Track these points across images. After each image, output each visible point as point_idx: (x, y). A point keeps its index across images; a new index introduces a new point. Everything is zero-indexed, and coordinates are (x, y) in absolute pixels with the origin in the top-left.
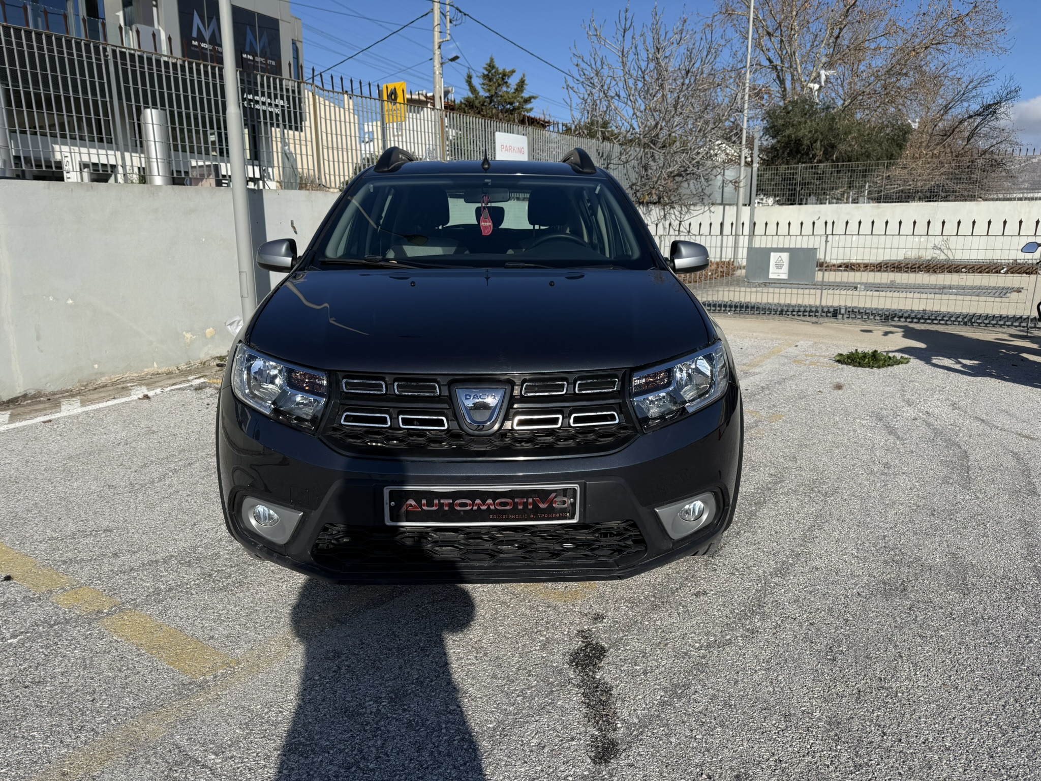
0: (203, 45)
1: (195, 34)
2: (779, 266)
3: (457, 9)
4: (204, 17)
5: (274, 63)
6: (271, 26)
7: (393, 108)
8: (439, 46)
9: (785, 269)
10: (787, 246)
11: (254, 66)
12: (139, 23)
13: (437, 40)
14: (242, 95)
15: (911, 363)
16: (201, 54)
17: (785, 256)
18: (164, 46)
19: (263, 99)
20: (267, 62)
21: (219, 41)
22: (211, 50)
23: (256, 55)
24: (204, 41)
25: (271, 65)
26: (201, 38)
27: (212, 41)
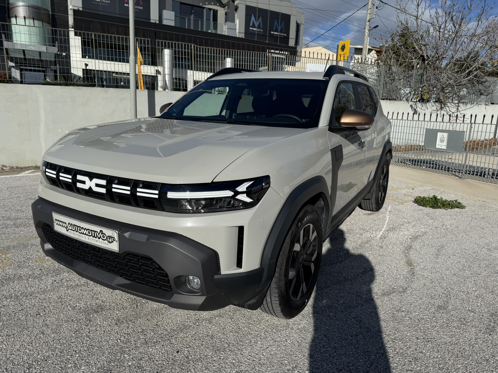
0: (254, 29)
1: (251, 25)
2: (442, 141)
4: (256, 16)
5: (286, 35)
6: (286, 18)
7: (342, 53)
8: (369, 21)
9: (445, 143)
10: (447, 129)
11: (276, 37)
12: (228, 22)
13: (368, 18)
14: (269, 51)
15: (466, 209)
16: (253, 33)
17: (446, 135)
18: (237, 31)
19: (278, 52)
20: (283, 34)
21: (261, 27)
22: (258, 31)
23: (278, 32)
24: (255, 27)
25: (284, 36)
26: (254, 26)
27: (259, 27)
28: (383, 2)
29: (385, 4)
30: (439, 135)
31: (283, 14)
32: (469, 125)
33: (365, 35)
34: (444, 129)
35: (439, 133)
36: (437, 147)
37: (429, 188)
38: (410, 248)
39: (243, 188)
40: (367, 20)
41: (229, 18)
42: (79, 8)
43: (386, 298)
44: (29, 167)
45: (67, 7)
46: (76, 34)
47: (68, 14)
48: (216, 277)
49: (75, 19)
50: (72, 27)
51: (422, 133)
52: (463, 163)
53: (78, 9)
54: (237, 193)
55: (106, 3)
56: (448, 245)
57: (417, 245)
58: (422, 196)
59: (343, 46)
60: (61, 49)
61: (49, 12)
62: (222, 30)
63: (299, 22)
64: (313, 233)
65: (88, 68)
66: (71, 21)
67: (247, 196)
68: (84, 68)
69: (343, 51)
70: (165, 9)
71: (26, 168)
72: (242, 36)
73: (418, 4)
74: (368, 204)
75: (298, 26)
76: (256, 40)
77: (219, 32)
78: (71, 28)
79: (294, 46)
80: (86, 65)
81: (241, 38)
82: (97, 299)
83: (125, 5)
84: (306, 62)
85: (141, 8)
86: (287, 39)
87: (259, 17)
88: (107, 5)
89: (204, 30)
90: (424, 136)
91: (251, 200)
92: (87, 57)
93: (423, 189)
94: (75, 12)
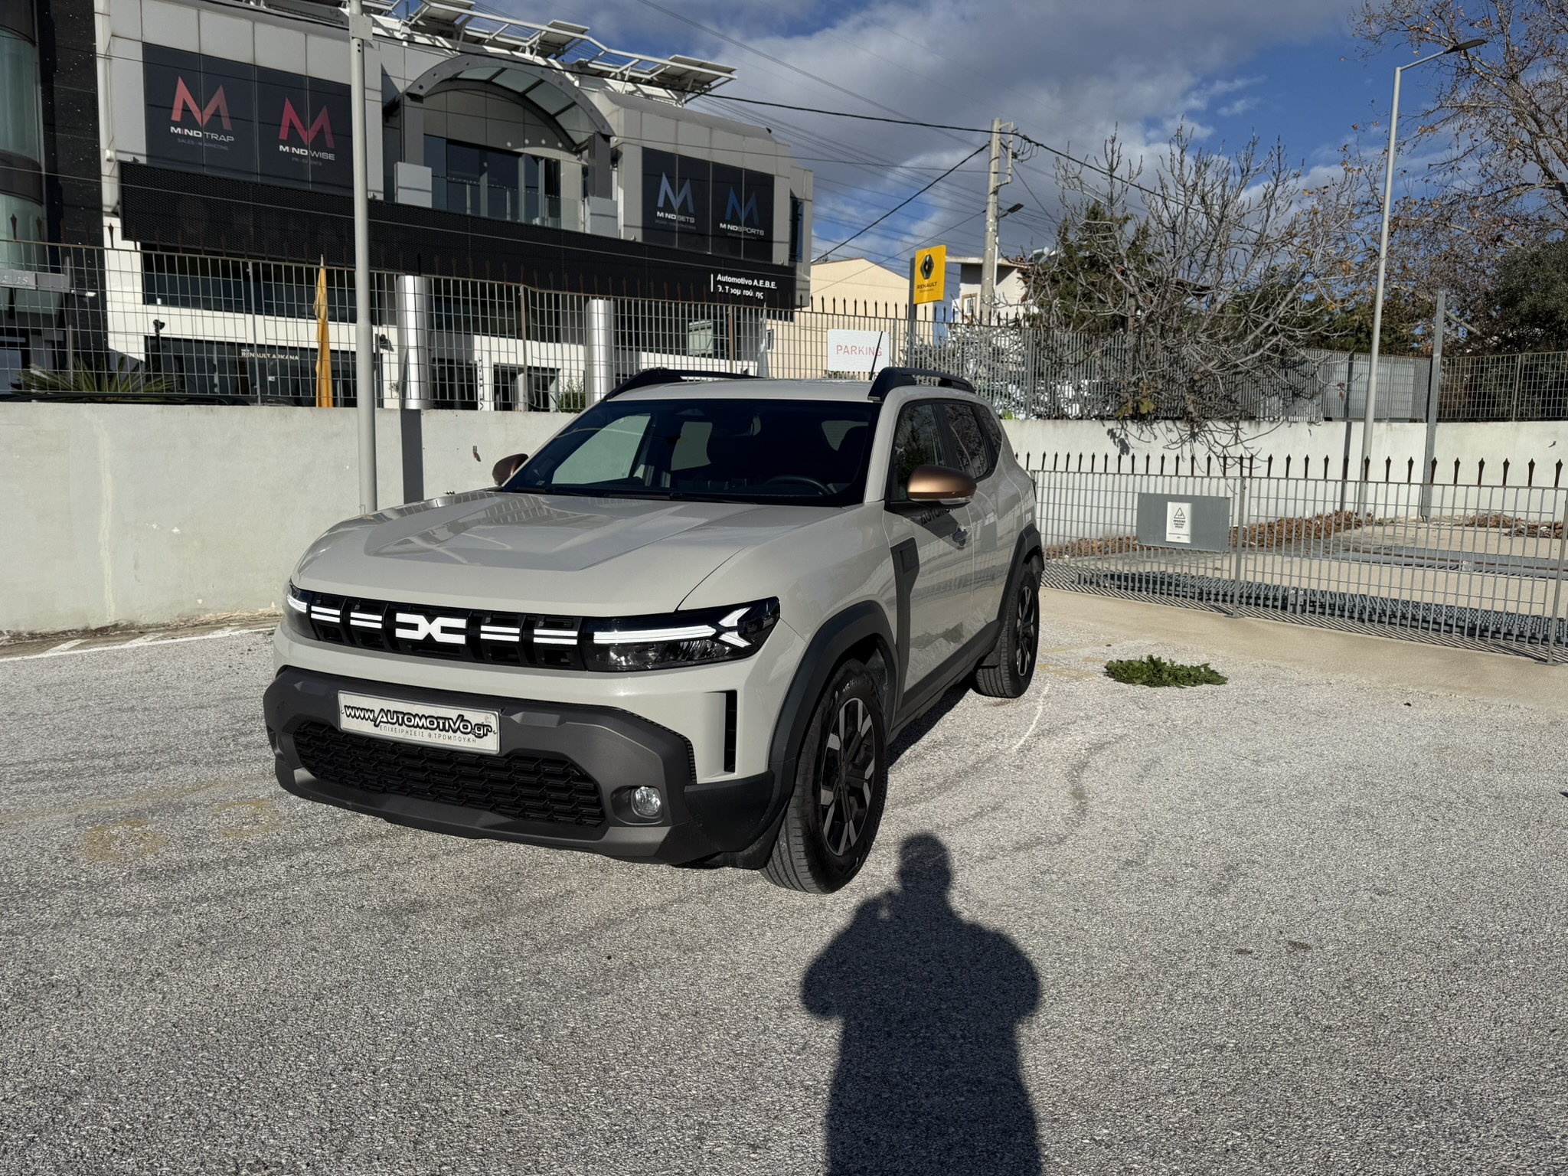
0: (670, 216)
1: (661, 204)
2: (1179, 524)
3: (1025, 138)
4: (674, 178)
5: (762, 233)
6: (762, 184)
7: (926, 282)
8: (995, 192)
9: (1186, 528)
10: (1189, 493)
11: (735, 238)
12: (593, 195)
13: (993, 184)
14: (715, 277)
15: (1230, 685)
16: (667, 227)
17: (1186, 508)
18: (621, 221)
19: (742, 281)
20: (753, 231)
21: (691, 209)
22: (680, 222)
23: (739, 224)
24: (672, 211)
25: (758, 235)
26: (668, 208)
27: (683, 210)
28: (1030, 141)
29: (1038, 145)
30: (1172, 508)
31: (751, 174)
32: (1238, 482)
33: (986, 231)
34: (1182, 492)
35: (1170, 504)
36: (1169, 538)
37: (1147, 642)
38: (1083, 765)
39: (731, 620)
40: (991, 190)
41: (595, 185)
42: (137, 157)
43: (1022, 854)
44: (64, 633)
45: (97, 153)
46: (126, 236)
47: (98, 175)
48: (688, 789)
49: (123, 191)
50: (115, 214)
51: (1129, 506)
52: (1233, 577)
53: (135, 159)
54: (722, 630)
55: (222, 143)
56: (1170, 757)
57: (1099, 761)
58: (1125, 659)
59: (926, 263)
60: (79, 281)
61: (40, 170)
62: (576, 220)
63: (798, 195)
64: (864, 719)
65: (164, 333)
66: (110, 193)
67: (740, 635)
68: (152, 332)
69: (927, 277)
70: (402, 159)
71: (57, 634)
72: (636, 235)
73: (1111, 165)
74: (992, 678)
75: (796, 205)
76: (676, 247)
77: (565, 225)
78: (108, 215)
79: (786, 264)
80: (159, 325)
81: (634, 243)
82: (404, 891)
83: (281, 147)
84: (825, 326)
85: (331, 157)
86: (766, 243)
87: (682, 180)
88: (225, 148)
89: (522, 219)
90: (1135, 512)
91: (747, 644)
92: (159, 301)
93: (1132, 644)
94: (127, 170)
